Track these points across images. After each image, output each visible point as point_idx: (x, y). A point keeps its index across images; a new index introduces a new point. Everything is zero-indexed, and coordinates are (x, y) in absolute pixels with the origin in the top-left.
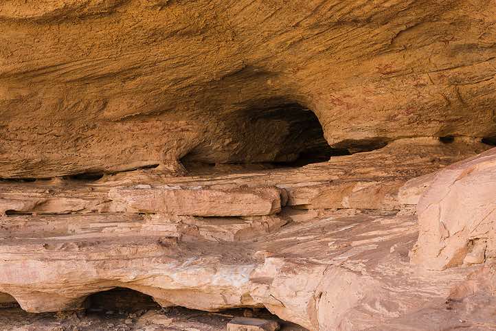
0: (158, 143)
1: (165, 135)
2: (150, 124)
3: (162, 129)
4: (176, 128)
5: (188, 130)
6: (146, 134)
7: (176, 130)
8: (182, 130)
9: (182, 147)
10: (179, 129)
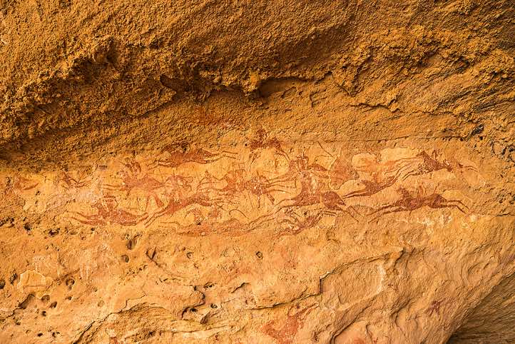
0: (272, 280)
1: (312, 233)
2: (217, 167)
3: (287, 193)
4: (372, 188)
5: (437, 202)
6: (198, 230)
7: (369, 202)
8: (409, 202)
9: (420, 305)
10: (391, 195)
